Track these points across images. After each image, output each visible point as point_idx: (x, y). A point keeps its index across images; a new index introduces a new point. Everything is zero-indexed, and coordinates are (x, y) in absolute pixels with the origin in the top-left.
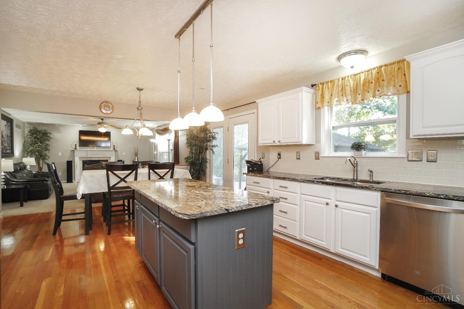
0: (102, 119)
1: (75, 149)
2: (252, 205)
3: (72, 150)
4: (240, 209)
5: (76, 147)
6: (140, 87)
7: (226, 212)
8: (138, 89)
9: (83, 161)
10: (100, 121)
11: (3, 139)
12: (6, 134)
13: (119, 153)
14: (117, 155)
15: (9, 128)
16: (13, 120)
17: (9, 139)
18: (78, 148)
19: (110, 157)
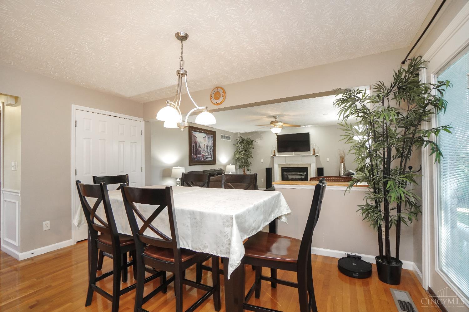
0: (275, 117)
1: (274, 155)
3: (272, 157)
5: (275, 153)
9: (282, 168)
11: (200, 149)
12: (206, 145)
13: (321, 158)
14: (318, 162)
15: (211, 140)
16: (215, 132)
17: (211, 149)
18: (277, 154)
19: (310, 164)
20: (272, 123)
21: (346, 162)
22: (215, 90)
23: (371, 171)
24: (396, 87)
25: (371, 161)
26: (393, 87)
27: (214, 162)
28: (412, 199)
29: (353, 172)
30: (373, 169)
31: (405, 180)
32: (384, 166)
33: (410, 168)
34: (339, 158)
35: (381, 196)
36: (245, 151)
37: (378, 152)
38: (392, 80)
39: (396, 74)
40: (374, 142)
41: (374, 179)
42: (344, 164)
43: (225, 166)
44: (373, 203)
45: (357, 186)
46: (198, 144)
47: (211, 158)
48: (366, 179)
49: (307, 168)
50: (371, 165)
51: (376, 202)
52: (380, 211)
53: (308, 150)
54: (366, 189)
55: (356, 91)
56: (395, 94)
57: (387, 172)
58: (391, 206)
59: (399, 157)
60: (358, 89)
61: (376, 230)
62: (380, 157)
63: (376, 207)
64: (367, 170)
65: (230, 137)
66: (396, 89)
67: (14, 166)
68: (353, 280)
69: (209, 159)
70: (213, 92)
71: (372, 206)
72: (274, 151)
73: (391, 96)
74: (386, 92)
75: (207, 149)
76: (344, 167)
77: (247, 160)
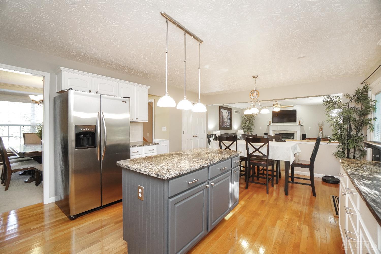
0: (277, 102)
1: (270, 124)
3: (268, 125)
5: (270, 123)
6: (255, 75)
8: (254, 77)
9: (275, 133)
10: (275, 103)
11: (224, 120)
12: (227, 117)
13: (305, 127)
14: (302, 129)
15: (230, 114)
16: (232, 109)
17: (229, 120)
18: (272, 123)
20: (273, 105)
21: (324, 130)
22: (253, 92)
23: (341, 136)
24: (356, 97)
25: (341, 131)
26: (354, 97)
27: (231, 128)
29: (330, 137)
30: (342, 135)
31: (358, 139)
32: (348, 133)
33: (362, 134)
34: (319, 128)
35: (346, 146)
36: (249, 121)
37: (344, 127)
38: (354, 94)
39: (356, 91)
40: (343, 122)
41: (342, 139)
42: (322, 132)
43: (237, 131)
44: (341, 150)
45: (332, 142)
46: (223, 117)
47: (229, 125)
48: (338, 139)
49: (294, 134)
50: (341, 133)
51: (343, 149)
52: (345, 153)
53: (295, 121)
54: (338, 144)
55: (334, 97)
56: (355, 100)
57: (349, 136)
58: (350, 152)
59: (356, 129)
60: (336, 96)
62: (346, 129)
63: (343, 151)
64: (339, 134)
65: (239, 112)
66: (356, 98)
67: (164, 129)
68: (330, 185)
69: (228, 126)
70: (252, 92)
71: (341, 151)
72: (270, 121)
73: (353, 101)
74: (351, 98)
75: (228, 119)
76: (322, 134)
77: (250, 127)
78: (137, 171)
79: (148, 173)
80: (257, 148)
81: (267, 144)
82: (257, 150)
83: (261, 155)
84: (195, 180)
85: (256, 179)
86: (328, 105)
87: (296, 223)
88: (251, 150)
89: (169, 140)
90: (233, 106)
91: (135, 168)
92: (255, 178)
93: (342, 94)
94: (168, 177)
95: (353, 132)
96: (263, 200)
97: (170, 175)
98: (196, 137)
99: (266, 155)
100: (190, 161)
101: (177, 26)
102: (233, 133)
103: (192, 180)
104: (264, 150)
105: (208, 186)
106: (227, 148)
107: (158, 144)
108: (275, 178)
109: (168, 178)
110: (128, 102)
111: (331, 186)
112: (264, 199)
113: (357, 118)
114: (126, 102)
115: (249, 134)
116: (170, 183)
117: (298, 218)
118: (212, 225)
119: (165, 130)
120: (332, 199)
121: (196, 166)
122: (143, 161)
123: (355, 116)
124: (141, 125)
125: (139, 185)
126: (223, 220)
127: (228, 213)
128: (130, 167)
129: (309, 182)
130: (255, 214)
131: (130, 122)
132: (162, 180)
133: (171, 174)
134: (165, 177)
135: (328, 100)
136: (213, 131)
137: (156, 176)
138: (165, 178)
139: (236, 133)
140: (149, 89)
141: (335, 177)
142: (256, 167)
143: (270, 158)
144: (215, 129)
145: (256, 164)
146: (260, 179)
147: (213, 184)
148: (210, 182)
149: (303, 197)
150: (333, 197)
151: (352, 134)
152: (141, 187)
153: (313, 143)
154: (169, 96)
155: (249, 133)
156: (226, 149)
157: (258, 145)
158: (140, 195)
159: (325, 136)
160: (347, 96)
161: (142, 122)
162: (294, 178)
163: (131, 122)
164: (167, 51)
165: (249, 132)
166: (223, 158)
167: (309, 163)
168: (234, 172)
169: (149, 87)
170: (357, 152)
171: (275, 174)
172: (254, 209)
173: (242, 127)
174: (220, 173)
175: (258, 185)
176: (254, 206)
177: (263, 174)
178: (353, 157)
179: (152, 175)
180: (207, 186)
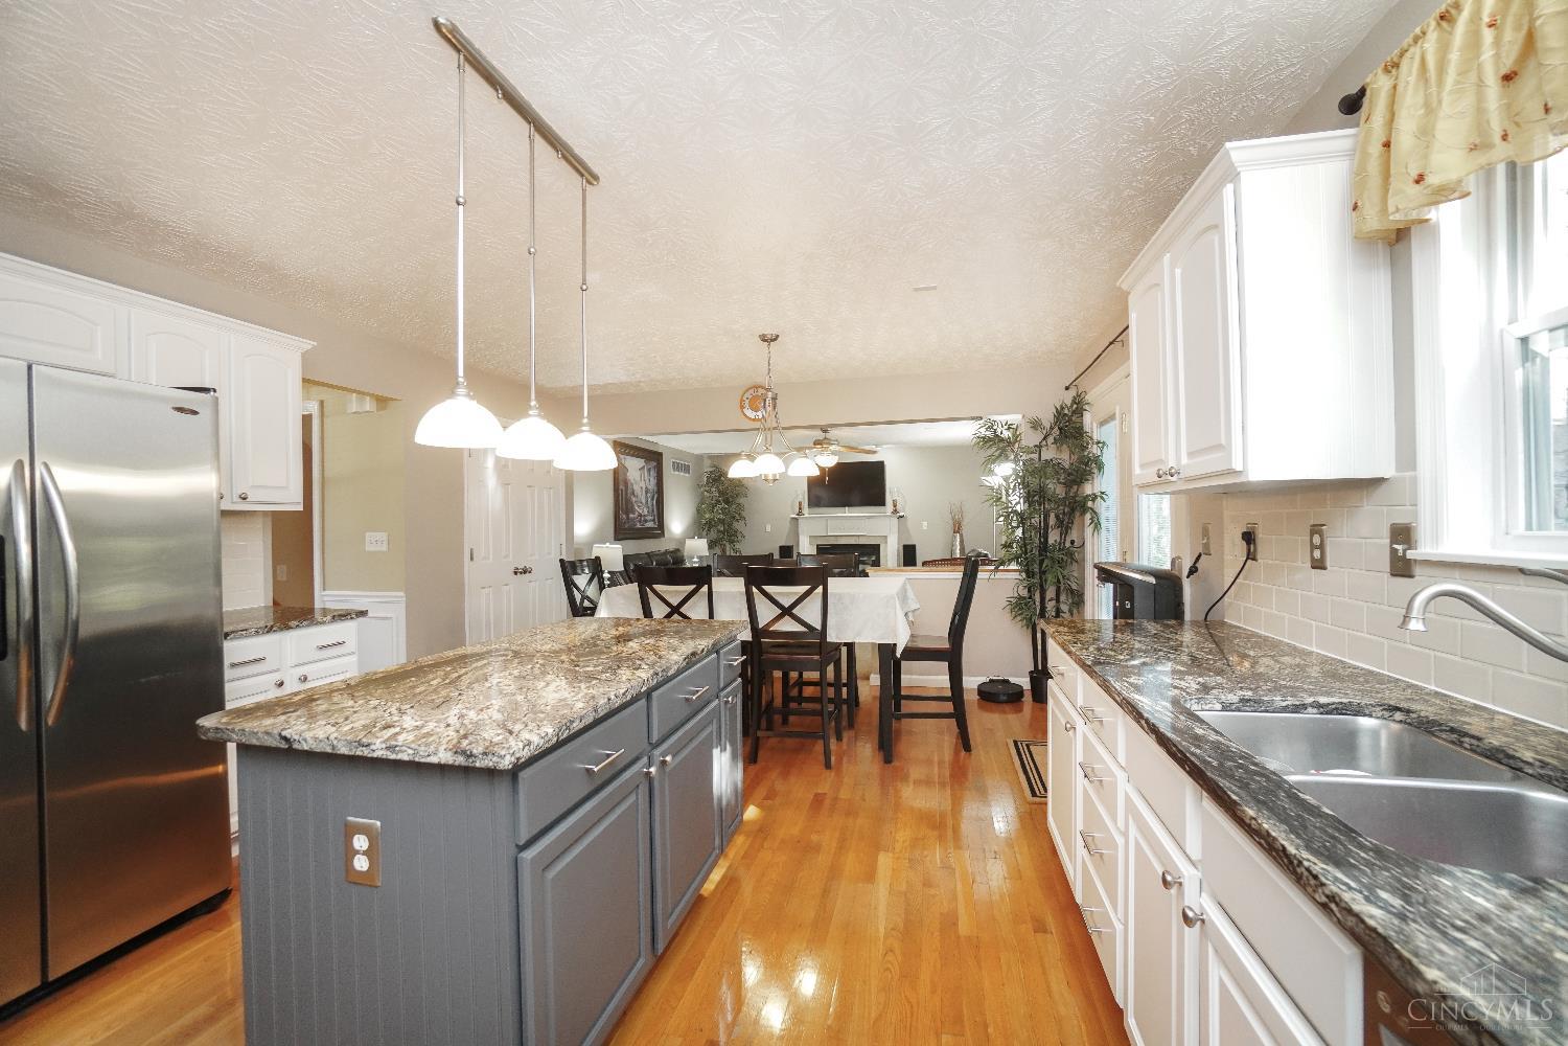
0: (825, 431)
1: (800, 513)
2: (373, 747)
3: (793, 518)
4: (329, 750)
5: (800, 509)
6: (769, 332)
7: (284, 745)
8: (764, 338)
9: (818, 545)
11: (634, 500)
12: (644, 487)
13: (910, 524)
14: (903, 530)
15: (653, 474)
16: (661, 454)
17: (653, 499)
18: (806, 510)
19: (886, 537)
20: (818, 443)
21: (964, 531)
22: (751, 391)
23: (1023, 548)
24: (1057, 428)
25: (1023, 532)
26: (1052, 429)
27: (659, 530)
28: (1074, 587)
30: (1025, 544)
31: (1065, 558)
32: (1040, 540)
33: (1072, 542)
34: (951, 522)
35: (1036, 580)
36: (727, 502)
37: (1031, 520)
38: (1052, 420)
39: (1057, 409)
40: (1027, 506)
41: (1026, 558)
42: (961, 536)
43: (682, 542)
44: (1024, 593)
45: (1002, 571)
46: (629, 486)
47: (654, 520)
48: (1016, 559)
49: (877, 547)
50: (1024, 538)
51: (1029, 591)
52: (1034, 603)
53: (882, 503)
54: (1017, 575)
55: (1003, 425)
56: (1055, 439)
57: (1044, 547)
58: (1048, 598)
59: (1058, 527)
60: (1006, 422)
61: (1030, 630)
62: (1035, 528)
63: (1030, 599)
64: (1017, 544)
65: (689, 466)
66: (1056, 431)
67: (376, 541)
68: (1001, 706)
69: (650, 525)
70: (747, 395)
71: (1025, 598)
72: (800, 504)
73: (1051, 440)
74: (1045, 432)
75: (647, 497)
76: (962, 542)
77: (730, 525)
78: (344, 750)
79: (411, 752)
80: (786, 603)
81: (820, 589)
82: (787, 612)
83: (803, 629)
84: (608, 756)
85: (780, 721)
86: (990, 452)
87: (935, 849)
88: (766, 613)
89: (406, 593)
90: (664, 442)
91: (332, 737)
92: (778, 718)
93: (1020, 416)
94: (518, 755)
95: (1054, 537)
96: (816, 795)
97: (527, 747)
98: (525, 572)
99: (819, 627)
100: (574, 677)
101: (504, 95)
102: (666, 552)
103: (603, 755)
104: (810, 612)
105: (652, 770)
106: (675, 610)
107: (363, 614)
108: (845, 707)
109: (518, 759)
110: (205, 414)
111: (1004, 712)
112: (820, 791)
113: (1060, 491)
114: (195, 413)
115: (728, 554)
116: (524, 779)
117: (936, 833)
118: (671, 921)
119: (384, 548)
120: (1013, 751)
121: (613, 697)
122: (351, 703)
123: (1056, 488)
124: (260, 526)
125: (350, 818)
126: (699, 900)
127: (715, 864)
128: (296, 737)
129: (949, 707)
130: (805, 849)
131: (215, 515)
132: (491, 773)
133: (529, 744)
134: (508, 757)
135: (988, 433)
136: (590, 545)
137: (460, 760)
138: (506, 763)
139: (678, 550)
140: (304, 355)
141: (1013, 680)
142: (778, 674)
143: (832, 637)
144: (598, 537)
145: (779, 665)
146: (792, 718)
147: (668, 758)
148: (657, 752)
149: (936, 759)
150: (1016, 743)
151: (1051, 541)
152: (363, 824)
153: (956, 576)
154: (472, 398)
155: (728, 549)
156: (668, 616)
157: (788, 594)
158: (361, 864)
159: (973, 551)
160: (1035, 425)
161: (265, 513)
162: (902, 701)
163: (225, 513)
164: (461, 200)
165: (728, 546)
166: (694, 654)
167: (946, 645)
168: (727, 702)
169: (308, 345)
170: (1063, 598)
171: (831, 692)
172: (795, 831)
173: (701, 526)
174: (687, 711)
175: (790, 742)
176: (792, 824)
177: (800, 699)
178: (1054, 614)
179: (434, 760)
180: (648, 773)
